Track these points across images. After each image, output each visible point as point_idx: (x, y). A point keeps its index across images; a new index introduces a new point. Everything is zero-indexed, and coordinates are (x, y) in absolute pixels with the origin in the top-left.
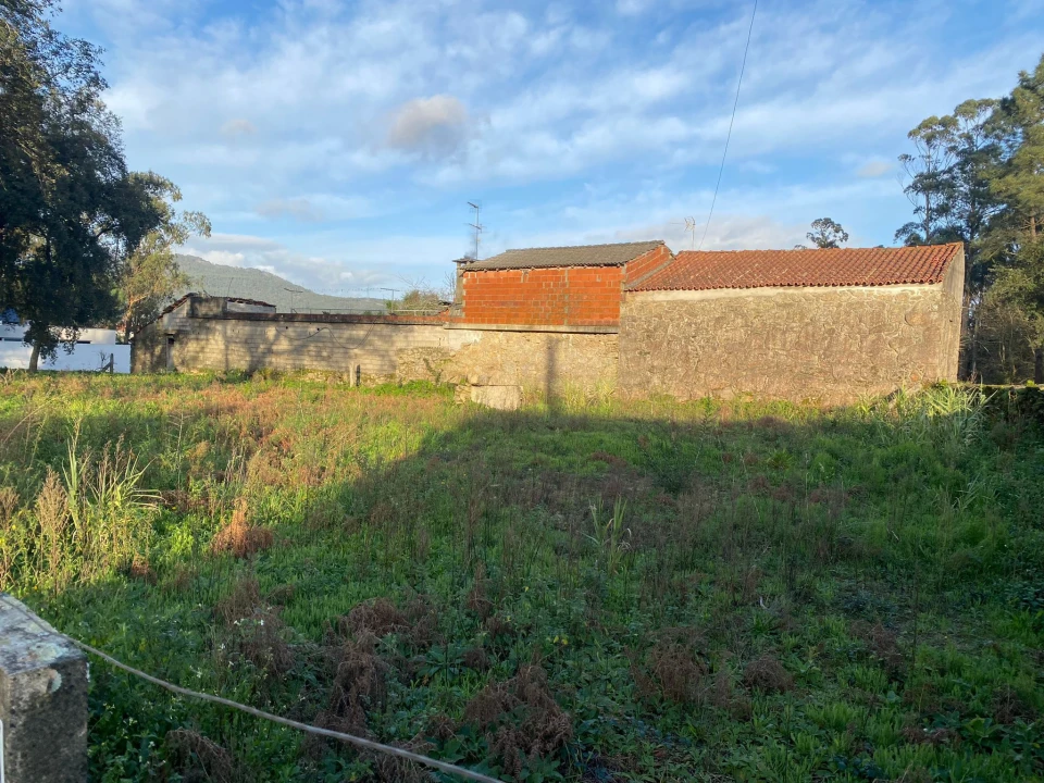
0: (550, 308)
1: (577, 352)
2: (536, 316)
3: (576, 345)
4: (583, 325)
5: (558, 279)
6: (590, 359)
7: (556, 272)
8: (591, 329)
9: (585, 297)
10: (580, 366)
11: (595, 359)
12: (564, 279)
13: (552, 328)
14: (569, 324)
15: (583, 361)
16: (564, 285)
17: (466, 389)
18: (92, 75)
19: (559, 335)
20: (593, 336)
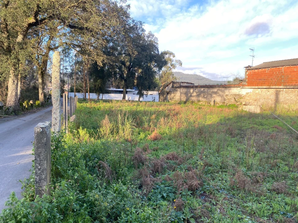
0: (277, 80)
1: (286, 95)
2: (271, 83)
3: (286, 92)
4: (289, 85)
5: (280, 71)
6: (291, 97)
7: (279, 69)
8: (292, 87)
9: (290, 76)
10: (288, 100)
11: (293, 97)
12: (282, 71)
13: (277, 87)
14: (284, 85)
15: (289, 98)
16: (282, 72)
17: (242, 106)
18: (142, 29)
19: (280, 89)
20: (293, 89)
